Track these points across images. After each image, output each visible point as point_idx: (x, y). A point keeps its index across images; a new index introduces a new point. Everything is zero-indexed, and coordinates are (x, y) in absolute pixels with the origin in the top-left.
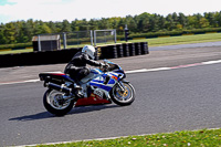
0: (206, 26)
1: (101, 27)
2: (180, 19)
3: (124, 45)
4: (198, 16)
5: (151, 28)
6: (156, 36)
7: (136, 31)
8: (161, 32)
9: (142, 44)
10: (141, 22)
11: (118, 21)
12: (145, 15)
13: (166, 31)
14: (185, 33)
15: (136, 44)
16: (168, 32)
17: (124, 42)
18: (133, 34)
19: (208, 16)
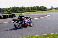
0: (31, 10)
1: (3, 10)
2: (24, 8)
3: (9, 15)
4: (28, 8)
5: (16, 11)
6: (18, 13)
7: (12, 11)
8: (19, 11)
9: (14, 15)
10: (14, 9)
11: (8, 9)
12: (15, 7)
13: (20, 11)
14: (25, 12)
15: (12, 15)
16: (21, 12)
17: (9, 14)
18: (12, 12)
19: (31, 8)
